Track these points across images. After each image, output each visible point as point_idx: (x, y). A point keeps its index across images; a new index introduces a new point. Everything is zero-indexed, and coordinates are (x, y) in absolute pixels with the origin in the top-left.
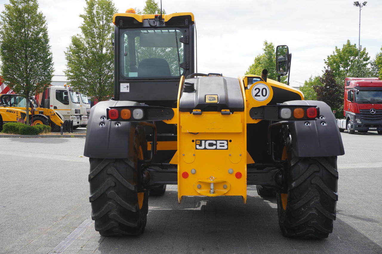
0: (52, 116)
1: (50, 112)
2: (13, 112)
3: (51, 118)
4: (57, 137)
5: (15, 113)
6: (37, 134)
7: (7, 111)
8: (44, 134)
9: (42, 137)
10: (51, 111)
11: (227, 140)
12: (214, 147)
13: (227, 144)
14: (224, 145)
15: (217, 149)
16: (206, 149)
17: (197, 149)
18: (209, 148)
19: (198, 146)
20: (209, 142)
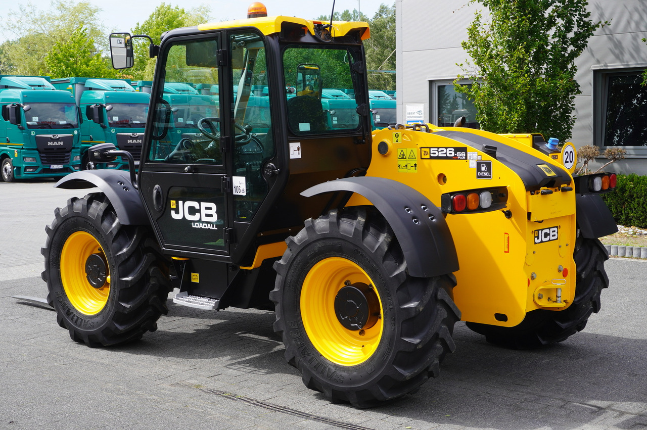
11: (557, 227)
12: (547, 239)
13: (557, 233)
14: (555, 233)
15: (549, 240)
16: (542, 242)
17: (535, 243)
18: (544, 240)
19: (536, 238)
20: (544, 231)
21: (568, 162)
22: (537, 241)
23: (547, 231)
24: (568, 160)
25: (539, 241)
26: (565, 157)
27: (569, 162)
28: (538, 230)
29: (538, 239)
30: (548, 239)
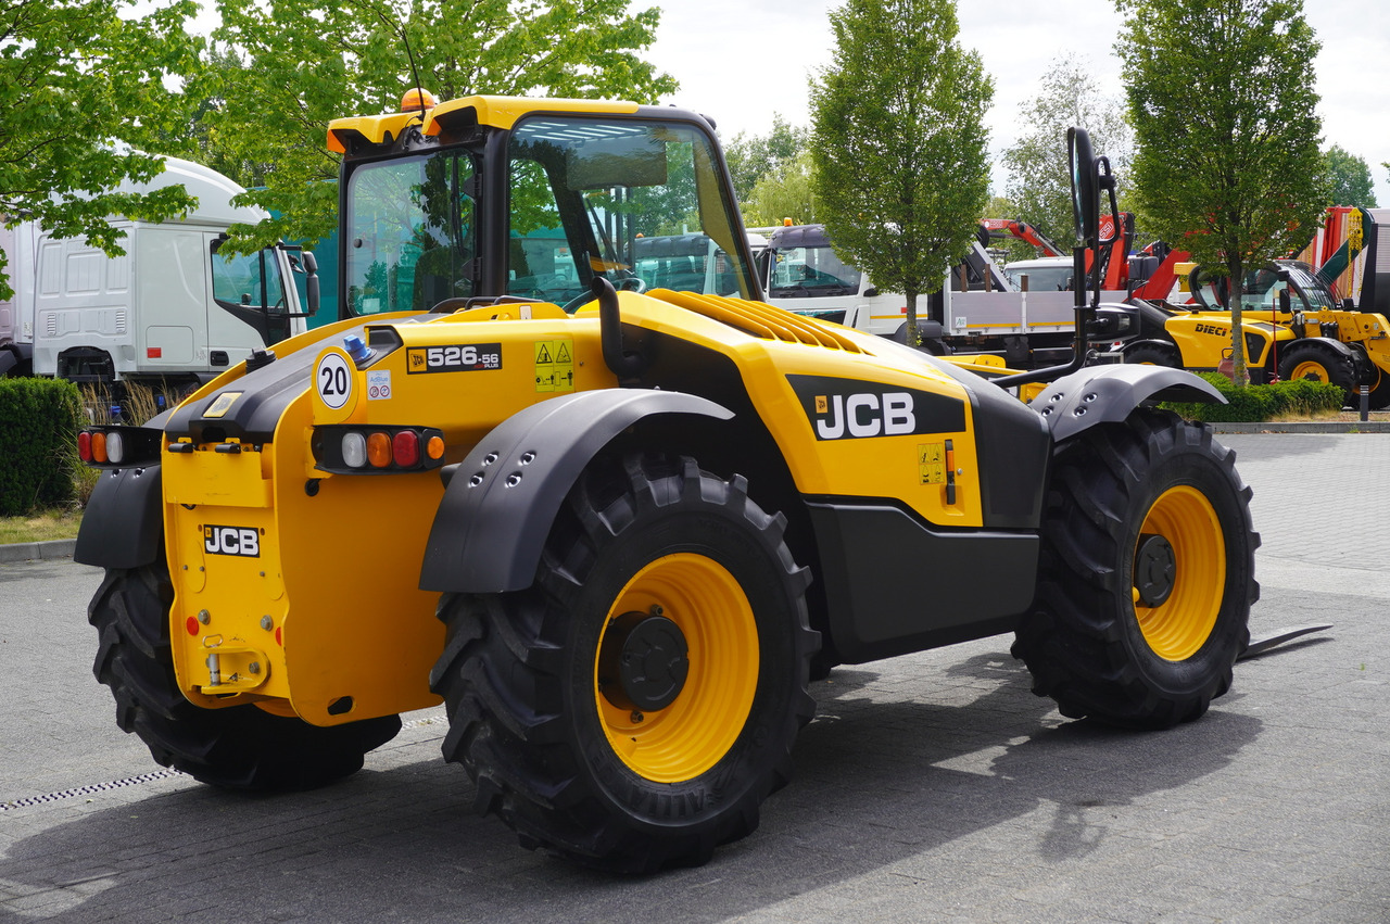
0: (1374, 344)
1: (1366, 327)
2: (1220, 332)
3: (1369, 352)
4: (1335, 429)
5: (1224, 334)
6: (1260, 419)
7: (1197, 330)
8: (1293, 419)
9: (1277, 429)
10: (1369, 324)
11: (256, 530)
12: (234, 549)
13: (258, 542)
14: (252, 542)
15: (239, 554)
16: (221, 552)
17: (207, 552)
18: (226, 549)
19: (208, 542)
20: (226, 532)
21: (331, 392)
22: (210, 548)
23: (234, 533)
24: (332, 386)
25: (215, 548)
26: (323, 380)
27: (336, 391)
28: (213, 527)
29: (213, 543)
30: (236, 552)
